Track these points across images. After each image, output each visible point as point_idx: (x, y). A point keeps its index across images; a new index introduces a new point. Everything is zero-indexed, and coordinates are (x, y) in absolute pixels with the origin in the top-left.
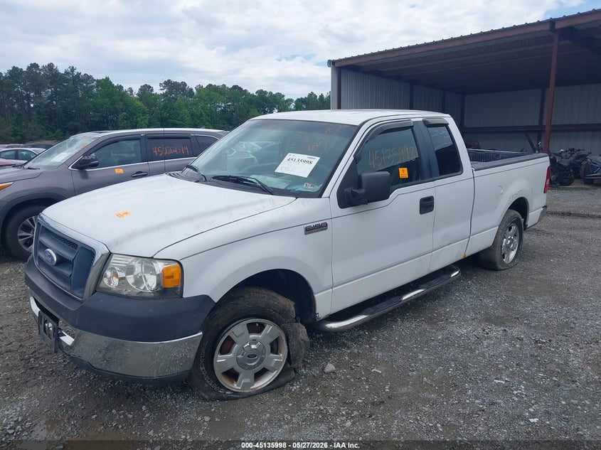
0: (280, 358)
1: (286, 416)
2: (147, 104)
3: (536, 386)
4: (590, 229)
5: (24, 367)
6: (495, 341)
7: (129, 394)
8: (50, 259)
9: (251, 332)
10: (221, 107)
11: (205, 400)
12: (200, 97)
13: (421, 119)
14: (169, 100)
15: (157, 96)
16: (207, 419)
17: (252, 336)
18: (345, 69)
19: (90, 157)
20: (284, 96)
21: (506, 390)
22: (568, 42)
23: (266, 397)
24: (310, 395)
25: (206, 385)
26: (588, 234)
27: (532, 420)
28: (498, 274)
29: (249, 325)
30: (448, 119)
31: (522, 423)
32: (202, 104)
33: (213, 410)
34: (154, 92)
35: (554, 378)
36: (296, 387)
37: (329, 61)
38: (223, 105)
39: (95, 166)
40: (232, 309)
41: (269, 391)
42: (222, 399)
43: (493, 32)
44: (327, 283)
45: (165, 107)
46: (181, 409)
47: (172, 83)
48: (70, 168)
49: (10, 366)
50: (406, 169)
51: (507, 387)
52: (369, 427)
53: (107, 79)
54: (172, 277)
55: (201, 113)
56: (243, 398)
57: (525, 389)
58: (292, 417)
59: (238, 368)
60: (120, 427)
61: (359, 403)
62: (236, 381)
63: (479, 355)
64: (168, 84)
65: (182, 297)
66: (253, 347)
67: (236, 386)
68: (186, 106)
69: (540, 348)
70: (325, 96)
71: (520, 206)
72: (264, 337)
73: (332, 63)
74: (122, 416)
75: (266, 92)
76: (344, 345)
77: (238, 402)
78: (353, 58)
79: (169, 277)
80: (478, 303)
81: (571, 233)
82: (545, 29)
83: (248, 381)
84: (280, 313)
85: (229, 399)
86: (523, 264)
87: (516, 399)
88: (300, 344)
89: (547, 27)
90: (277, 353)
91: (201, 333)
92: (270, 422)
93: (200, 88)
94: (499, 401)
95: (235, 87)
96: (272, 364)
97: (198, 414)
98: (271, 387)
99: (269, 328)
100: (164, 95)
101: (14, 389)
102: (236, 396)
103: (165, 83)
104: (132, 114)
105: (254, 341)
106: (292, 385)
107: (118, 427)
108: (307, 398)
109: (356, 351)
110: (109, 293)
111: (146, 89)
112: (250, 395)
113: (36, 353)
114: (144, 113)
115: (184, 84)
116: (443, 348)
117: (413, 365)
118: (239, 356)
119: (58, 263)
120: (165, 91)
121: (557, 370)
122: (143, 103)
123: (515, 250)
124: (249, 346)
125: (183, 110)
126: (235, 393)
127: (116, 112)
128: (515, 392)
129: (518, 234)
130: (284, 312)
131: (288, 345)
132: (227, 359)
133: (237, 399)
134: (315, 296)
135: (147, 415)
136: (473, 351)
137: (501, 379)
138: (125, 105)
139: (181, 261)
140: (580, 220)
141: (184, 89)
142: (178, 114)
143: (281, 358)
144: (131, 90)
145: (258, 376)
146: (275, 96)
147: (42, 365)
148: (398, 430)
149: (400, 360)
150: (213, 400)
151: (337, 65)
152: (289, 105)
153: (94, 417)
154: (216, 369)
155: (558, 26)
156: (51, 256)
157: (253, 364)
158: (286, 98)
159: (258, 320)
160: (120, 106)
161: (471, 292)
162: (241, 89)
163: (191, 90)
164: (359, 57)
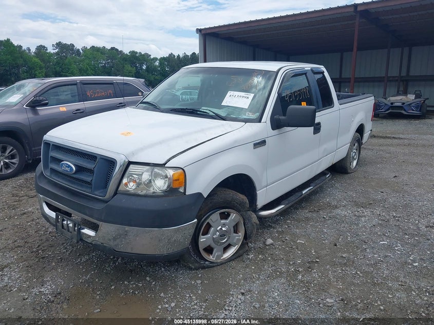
0: (239, 236)
1: (254, 275)
2: (43, 60)
3: (407, 244)
4: (392, 145)
5: (36, 257)
6: (368, 218)
7: (131, 271)
8: (68, 169)
9: (222, 218)
10: (102, 63)
11: (191, 269)
12: (85, 56)
13: (310, 69)
14: (61, 58)
15: (51, 55)
16: (199, 282)
17: (223, 221)
18: (209, 36)
19: (41, 98)
20: (150, 55)
21: (390, 247)
22: (364, 20)
23: (233, 264)
24: (264, 260)
25: (193, 259)
26: (392, 149)
27: (415, 264)
28: (349, 175)
29: (221, 214)
30: (323, 68)
31: (410, 267)
32: (87, 61)
33: (200, 276)
34: (48, 51)
35: (416, 238)
36: (251, 256)
37: (197, 29)
38: (104, 62)
39: (46, 105)
40: (211, 203)
41: (233, 260)
42: (204, 268)
43: (331, 9)
44: (264, 184)
45: (58, 63)
46: (176, 277)
47: (62, 45)
48: (25, 106)
49: (24, 257)
50: (305, 103)
51: (389, 246)
52: (314, 277)
53: (8, 40)
54: (178, 180)
55: (87, 69)
56: (218, 265)
57: (401, 246)
58: (259, 275)
59: (213, 245)
60: (137, 293)
61: (299, 263)
62: (212, 254)
63: (362, 227)
64: (59, 45)
65: (185, 194)
66: (224, 229)
67: (211, 258)
68: (75, 62)
69: (398, 220)
70: (181, 56)
71: (360, 130)
72: (230, 221)
73: (199, 31)
74: (134, 286)
75: (136, 53)
76: (271, 227)
77: (215, 268)
78: (215, 28)
79: (176, 180)
80: (345, 195)
81: (381, 148)
82: (351, 11)
83: (220, 253)
84: (240, 205)
85: (208, 267)
86: (362, 169)
87: (399, 252)
88: (253, 225)
89: (352, 9)
90: (237, 233)
91: (196, 220)
92: (245, 280)
93: (85, 49)
94: (390, 254)
95: (113, 49)
96: (235, 241)
97: (191, 279)
98: (235, 257)
99: (234, 216)
100: (57, 54)
101: (36, 274)
102: (213, 265)
103: (57, 44)
104: (31, 68)
105: (224, 225)
106: (248, 255)
107: (135, 293)
108: (263, 262)
109: (280, 230)
110: (128, 194)
111: (41, 49)
112: (222, 264)
113: (41, 247)
114: (41, 68)
115: (73, 45)
116: (337, 225)
117: (322, 236)
118: (214, 237)
119: (76, 172)
120: (57, 50)
121: (415, 233)
122: (40, 59)
123: (357, 160)
124: (221, 229)
125: (73, 65)
126: (211, 262)
127: (18, 67)
128: (396, 248)
129: (358, 149)
130: (242, 204)
131: (245, 227)
132: (207, 239)
133: (214, 266)
134: (258, 192)
135: (154, 283)
136: (357, 225)
137: (383, 241)
138: (25, 61)
139: (184, 168)
140: (383, 140)
141: (72, 49)
142: (69, 69)
143: (241, 235)
144: (29, 49)
145: (226, 249)
146: (144, 55)
147: (50, 255)
148: (334, 277)
149: (313, 234)
150: (197, 269)
151: (203, 32)
152: (155, 62)
153: (113, 287)
154: (200, 246)
155: (359, 9)
156: (69, 166)
157: (224, 241)
158: (152, 57)
159: (227, 210)
160: (20, 62)
161: (337, 188)
162: (117, 50)
163: (79, 50)
164: (220, 27)
